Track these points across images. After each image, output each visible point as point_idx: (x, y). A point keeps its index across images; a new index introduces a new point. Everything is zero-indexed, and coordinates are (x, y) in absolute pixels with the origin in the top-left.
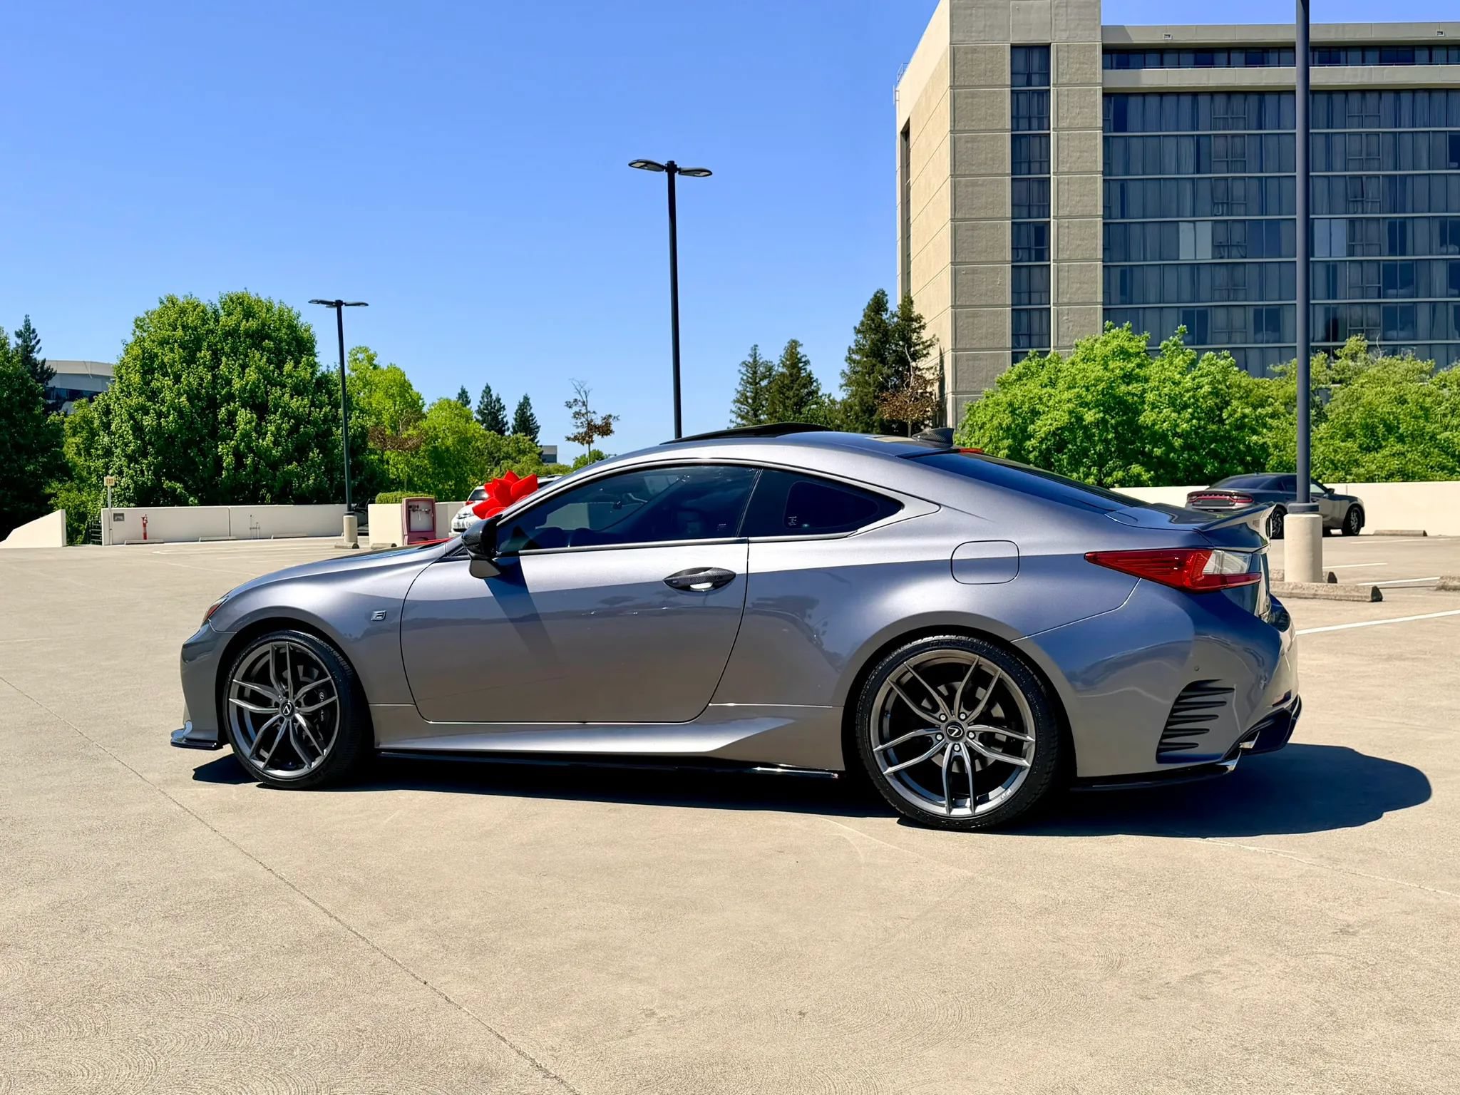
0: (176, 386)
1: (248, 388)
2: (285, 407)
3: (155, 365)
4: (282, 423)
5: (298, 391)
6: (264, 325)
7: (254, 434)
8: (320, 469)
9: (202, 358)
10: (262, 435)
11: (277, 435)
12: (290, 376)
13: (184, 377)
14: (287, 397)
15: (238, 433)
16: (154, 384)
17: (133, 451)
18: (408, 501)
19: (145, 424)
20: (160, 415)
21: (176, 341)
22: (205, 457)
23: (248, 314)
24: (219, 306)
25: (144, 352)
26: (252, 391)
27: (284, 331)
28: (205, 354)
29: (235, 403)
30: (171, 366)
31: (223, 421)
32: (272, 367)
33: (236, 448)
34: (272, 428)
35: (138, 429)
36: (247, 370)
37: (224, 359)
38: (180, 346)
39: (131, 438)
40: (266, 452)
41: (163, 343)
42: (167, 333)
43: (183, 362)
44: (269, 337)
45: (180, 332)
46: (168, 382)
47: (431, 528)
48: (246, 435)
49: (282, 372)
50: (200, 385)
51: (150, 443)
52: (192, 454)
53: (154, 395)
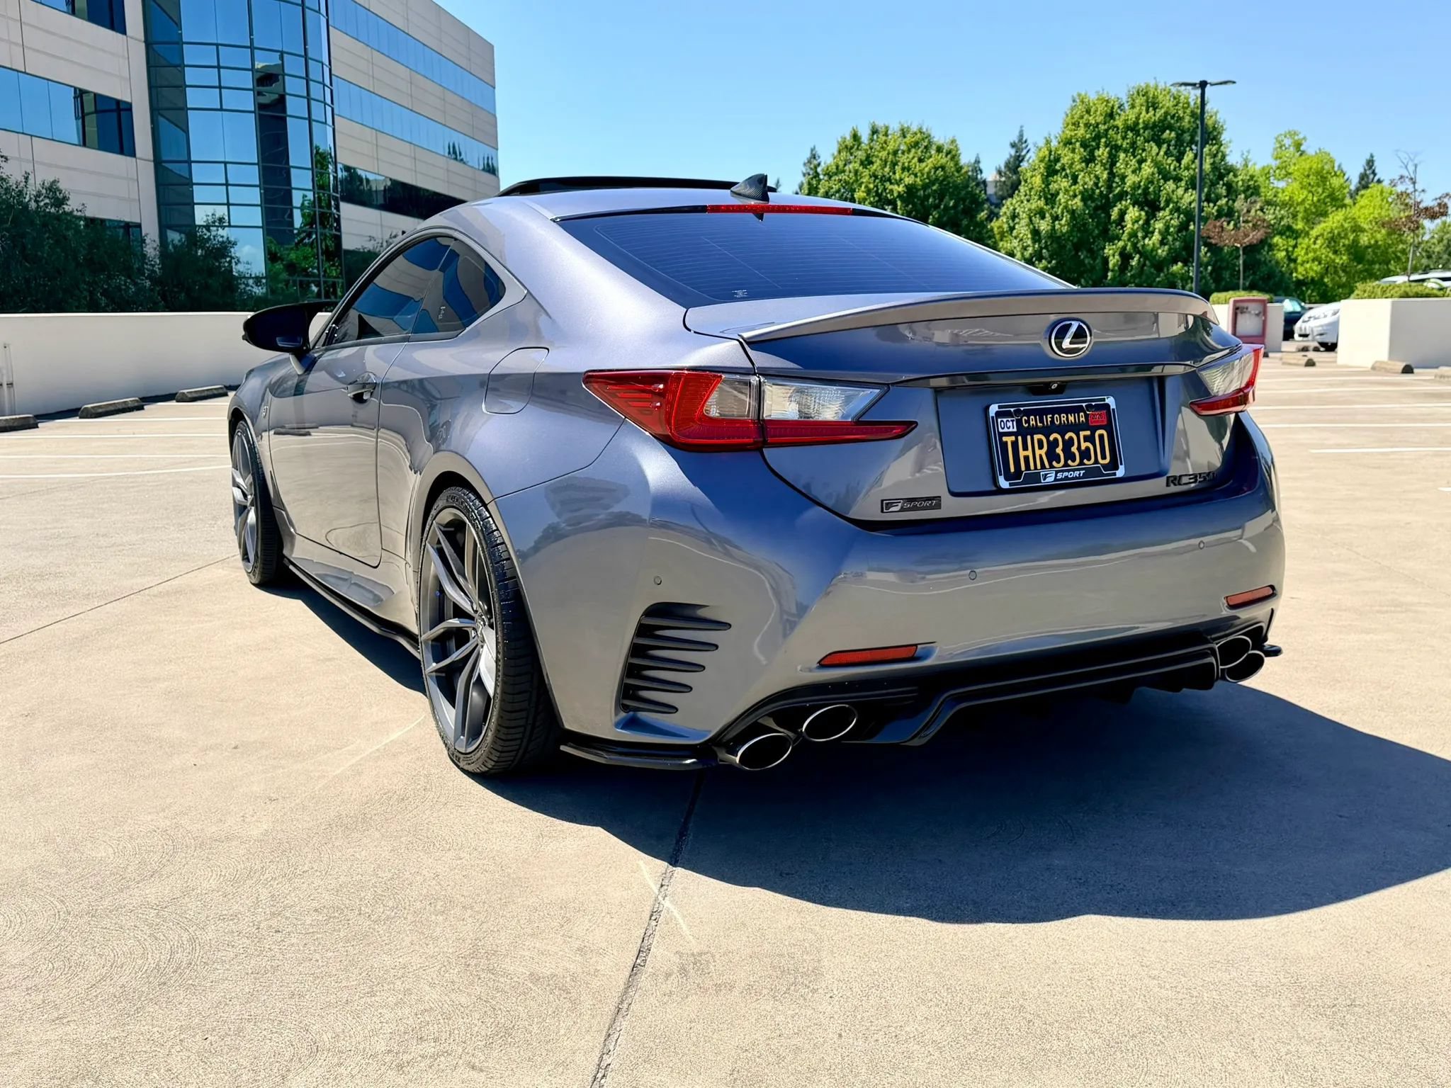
0: (1073, 187)
1: (1142, 184)
2: (1178, 202)
3: (1058, 167)
4: (1171, 219)
5: (1192, 184)
6: (1166, 113)
7: (1140, 235)
8: (1206, 269)
9: (1099, 156)
10: (1148, 233)
11: (1165, 233)
12: (1187, 168)
13: (1080, 177)
14: (1180, 191)
15: (1125, 234)
16: (1054, 187)
17: (1031, 254)
18: (1235, 302)
19: (1042, 228)
20: (1056, 218)
21: (1077, 141)
22: (1094, 259)
23: (1153, 105)
24: (1124, 100)
25: (1050, 154)
26: (1146, 188)
27: (1187, 119)
28: (1102, 153)
29: (1126, 200)
30: (1070, 167)
31: (1114, 222)
32: (1169, 161)
33: (1124, 248)
34: (1159, 225)
35: (1036, 233)
36: (1143, 165)
37: (1122, 155)
38: (1082, 146)
39: (1029, 242)
40: (1152, 250)
41: (1068, 143)
42: (1069, 133)
43: (1083, 162)
44: (1171, 128)
45: (1081, 131)
46: (1065, 184)
47: (1261, 330)
48: (1133, 235)
49: (1180, 164)
50: (1096, 184)
51: (1046, 247)
52: (1082, 257)
53: (1051, 198)
